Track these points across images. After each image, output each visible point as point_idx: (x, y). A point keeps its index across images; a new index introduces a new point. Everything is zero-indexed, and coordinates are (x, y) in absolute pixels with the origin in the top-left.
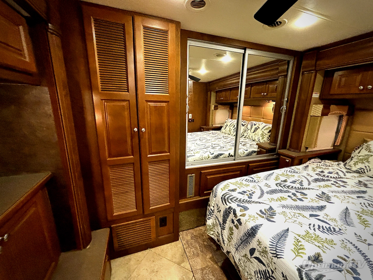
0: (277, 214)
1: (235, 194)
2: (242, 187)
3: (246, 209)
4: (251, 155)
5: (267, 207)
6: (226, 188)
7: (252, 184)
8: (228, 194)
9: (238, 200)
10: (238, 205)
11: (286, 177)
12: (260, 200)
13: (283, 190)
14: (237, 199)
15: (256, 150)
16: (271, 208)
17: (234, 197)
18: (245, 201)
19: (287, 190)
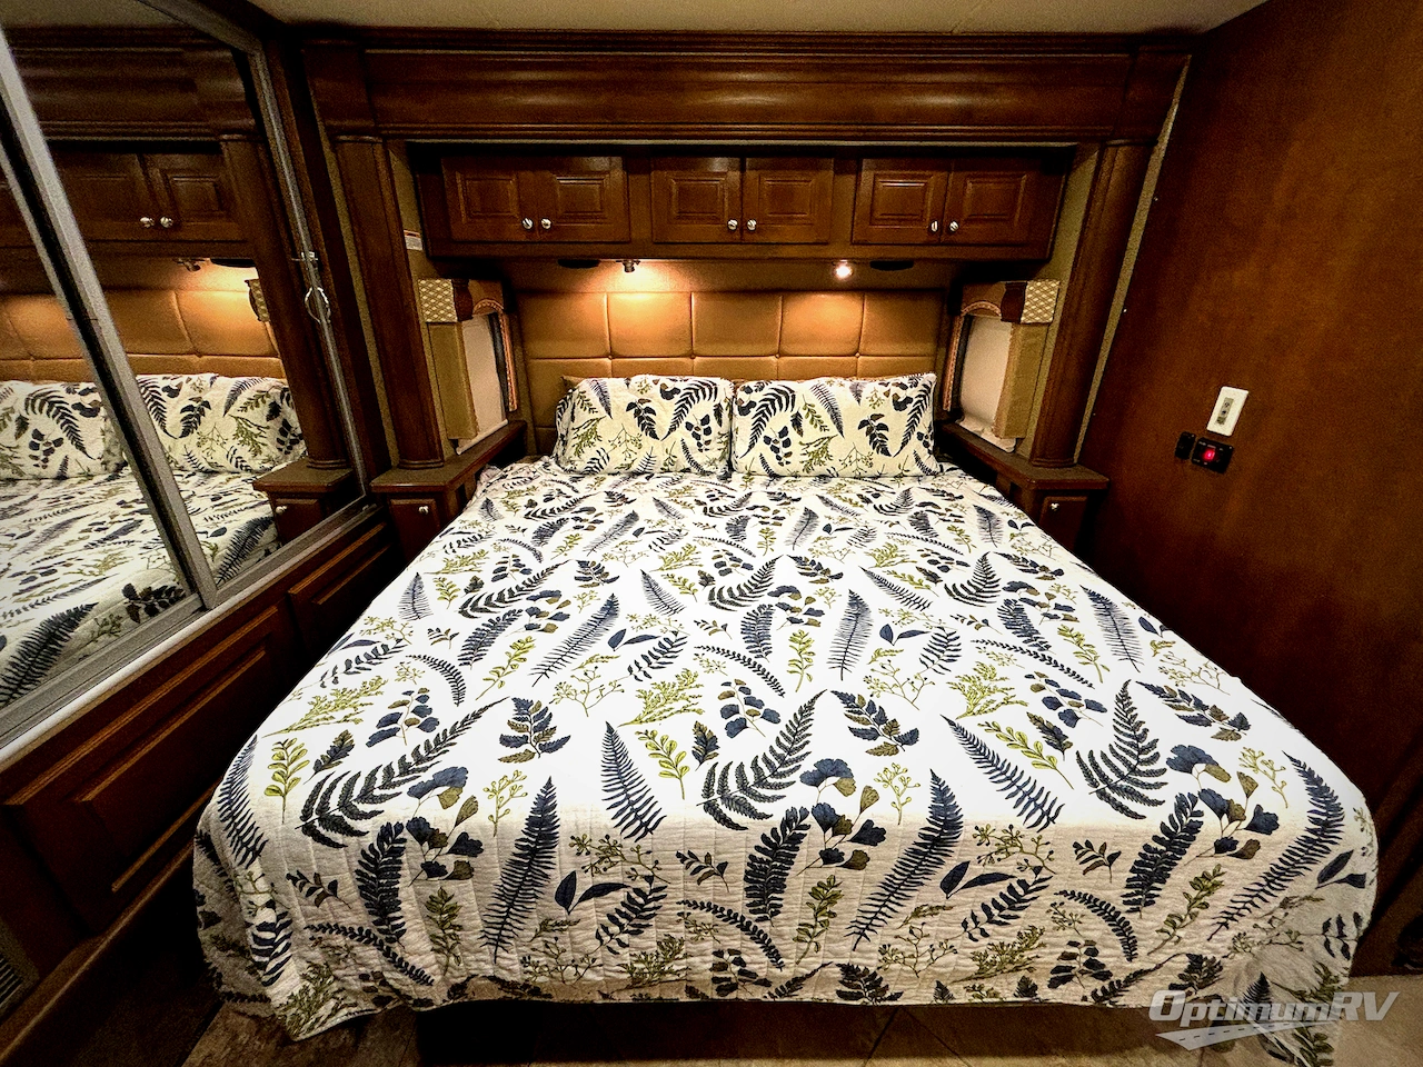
0: (550, 706)
1: (361, 761)
2: (360, 708)
3: (455, 778)
4: (253, 545)
5: (509, 711)
6: (290, 768)
7: (387, 669)
8: (333, 786)
9: (397, 772)
10: (419, 793)
11: (467, 568)
12: (469, 707)
13: (498, 619)
14: (389, 770)
15: (265, 511)
16: (522, 705)
17: (372, 777)
18: (422, 751)
19: (506, 610)
